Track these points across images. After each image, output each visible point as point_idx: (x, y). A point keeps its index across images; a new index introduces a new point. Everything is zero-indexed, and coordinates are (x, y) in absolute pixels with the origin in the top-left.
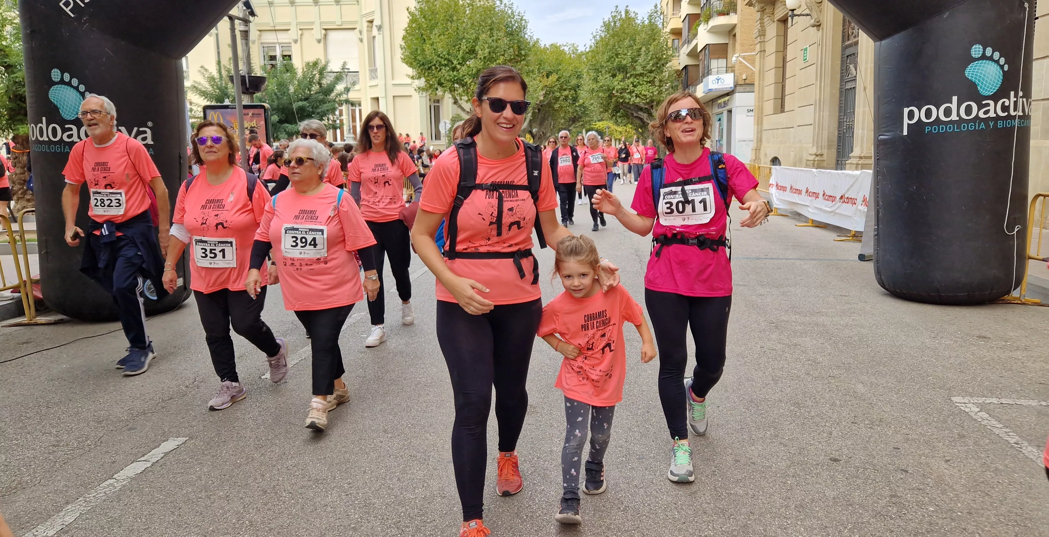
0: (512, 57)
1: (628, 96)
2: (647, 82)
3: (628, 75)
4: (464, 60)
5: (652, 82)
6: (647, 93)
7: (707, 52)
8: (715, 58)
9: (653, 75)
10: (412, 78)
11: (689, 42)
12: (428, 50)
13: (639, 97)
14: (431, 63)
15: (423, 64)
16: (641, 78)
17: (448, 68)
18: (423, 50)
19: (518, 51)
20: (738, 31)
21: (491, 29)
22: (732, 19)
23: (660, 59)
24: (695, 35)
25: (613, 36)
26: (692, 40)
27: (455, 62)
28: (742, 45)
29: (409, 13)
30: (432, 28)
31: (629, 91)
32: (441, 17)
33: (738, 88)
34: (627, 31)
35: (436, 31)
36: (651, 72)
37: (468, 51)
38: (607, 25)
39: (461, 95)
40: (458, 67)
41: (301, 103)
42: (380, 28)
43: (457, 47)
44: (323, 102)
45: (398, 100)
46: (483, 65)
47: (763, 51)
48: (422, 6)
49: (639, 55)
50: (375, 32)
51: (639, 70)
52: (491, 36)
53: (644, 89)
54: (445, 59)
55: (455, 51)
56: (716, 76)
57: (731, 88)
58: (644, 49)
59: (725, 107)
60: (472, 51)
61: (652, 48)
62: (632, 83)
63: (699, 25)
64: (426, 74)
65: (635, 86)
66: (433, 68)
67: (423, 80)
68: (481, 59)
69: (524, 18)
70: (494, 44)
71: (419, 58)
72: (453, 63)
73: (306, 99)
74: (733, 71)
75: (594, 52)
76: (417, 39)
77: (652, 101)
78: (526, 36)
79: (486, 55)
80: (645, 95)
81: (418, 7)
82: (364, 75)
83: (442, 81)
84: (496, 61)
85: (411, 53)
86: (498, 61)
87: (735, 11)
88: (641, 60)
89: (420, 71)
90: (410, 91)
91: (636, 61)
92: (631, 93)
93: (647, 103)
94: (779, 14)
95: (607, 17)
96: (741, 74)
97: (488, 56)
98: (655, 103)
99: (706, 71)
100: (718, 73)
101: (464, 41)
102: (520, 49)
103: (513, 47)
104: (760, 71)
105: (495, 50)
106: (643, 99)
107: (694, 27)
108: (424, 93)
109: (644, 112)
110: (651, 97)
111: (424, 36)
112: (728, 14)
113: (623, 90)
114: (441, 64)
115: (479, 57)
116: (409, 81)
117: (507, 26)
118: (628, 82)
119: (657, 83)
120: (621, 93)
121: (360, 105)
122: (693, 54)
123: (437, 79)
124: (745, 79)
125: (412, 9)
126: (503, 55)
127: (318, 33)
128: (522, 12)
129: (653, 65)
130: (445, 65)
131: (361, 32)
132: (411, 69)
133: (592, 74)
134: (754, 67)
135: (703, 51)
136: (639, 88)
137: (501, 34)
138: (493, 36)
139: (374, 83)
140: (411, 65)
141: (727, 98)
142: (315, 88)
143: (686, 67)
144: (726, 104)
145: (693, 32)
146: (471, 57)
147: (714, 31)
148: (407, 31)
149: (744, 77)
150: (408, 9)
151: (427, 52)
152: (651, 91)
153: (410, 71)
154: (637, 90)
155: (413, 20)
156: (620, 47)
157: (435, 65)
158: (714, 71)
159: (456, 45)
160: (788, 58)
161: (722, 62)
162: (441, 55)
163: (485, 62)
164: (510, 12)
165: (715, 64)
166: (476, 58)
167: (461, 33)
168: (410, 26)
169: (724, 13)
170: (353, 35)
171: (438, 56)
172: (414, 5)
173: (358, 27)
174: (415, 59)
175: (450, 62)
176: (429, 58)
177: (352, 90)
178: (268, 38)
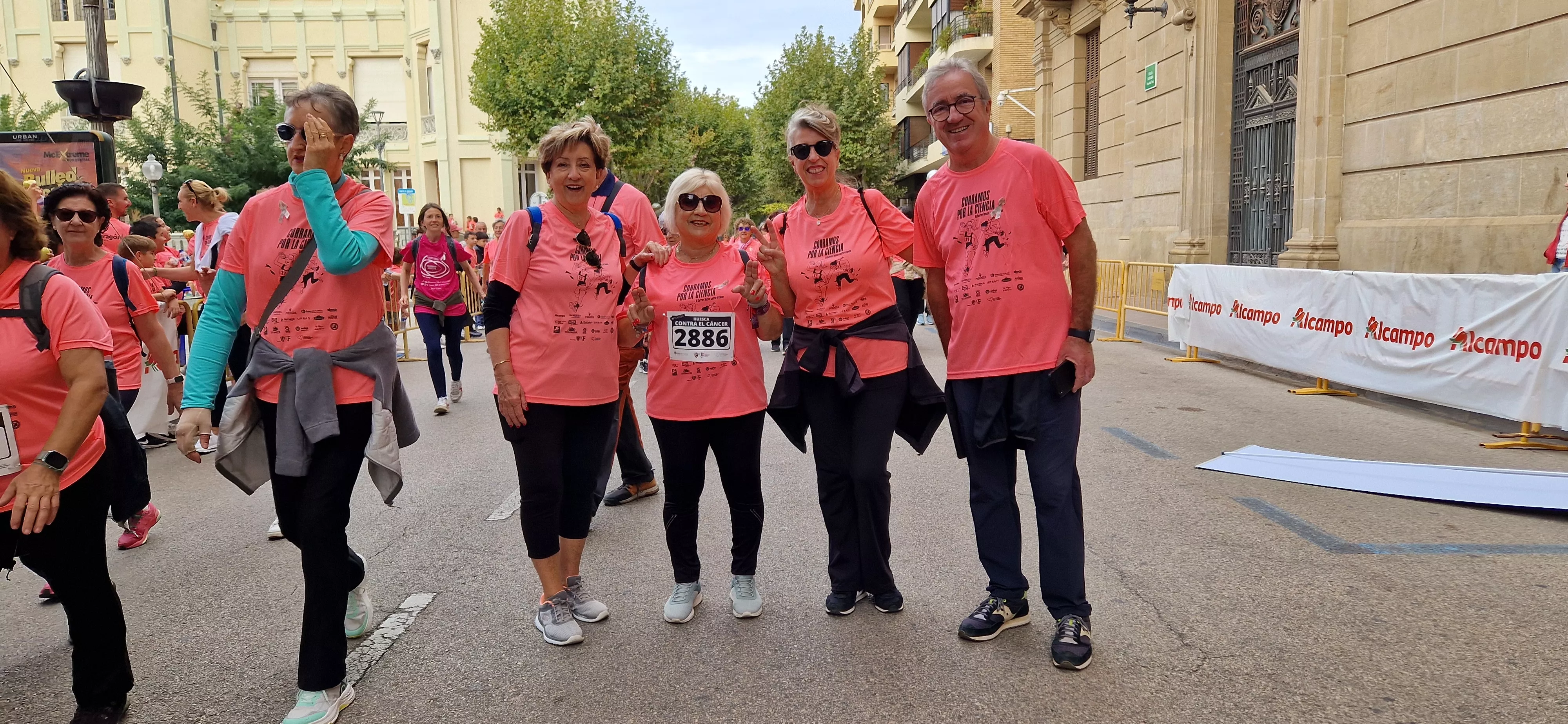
0: (648, 96)
2: (854, 140)
5: (861, 140)
6: (853, 156)
9: (862, 128)
10: (489, 129)
11: (910, 83)
12: (512, 83)
14: (517, 105)
15: (504, 106)
17: (545, 112)
18: (505, 85)
19: (658, 89)
20: (995, 61)
21: (615, 53)
22: (985, 42)
23: (868, 106)
25: (801, 70)
26: (916, 80)
29: (482, 27)
30: (518, 51)
32: (533, 32)
34: (820, 63)
35: (525, 54)
37: (577, 86)
42: (439, 54)
43: (560, 79)
45: (467, 165)
46: (602, 108)
47: (1048, 85)
48: (503, 17)
50: (430, 60)
52: (615, 62)
54: (541, 98)
55: (557, 86)
60: (583, 87)
63: (929, 56)
64: (510, 122)
66: (521, 111)
67: (506, 131)
68: (598, 98)
69: (666, 37)
70: (619, 75)
71: (499, 96)
72: (553, 105)
75: (772, 95)
76: (495, 67)
78: (669, 66)
79: (606, 92)
81: (497, 19)
82: (415, 126)
84: (622, 102)
85: (486, 89)
86: (625, 102)
87: (990, 29)
89: (500, 116)
90: (486, 151)
96: (1003, 125)
97: (611, 95)
101: (571, 69)
102: (658, 83)
103: (648, 81)
104: (1044, 117)
105: (620, 85)
107: (921, 58)
108: (508, 153)
111: (507, 64)
112: (978, 34)
114: (533, 106)
115: (595, 96)
116: (482, 133)
117: (639, 49)
121: (408, 173)
123: (528, 130)
124: (1009, 133)
125: (488, 22)
126: (634, 93)
127: (341, 63)
128: (662, 29)
130: (543, 110)
131: (408, 62)
132: (486, 115)
134: (1034, 111)
137: (631, 59)
138: (618, 63)
139: (429, 138)
140: (485, 107)
143: (906, 121)
145: (917, 69)
146: (583, 95)
148: (478, 54)
149: (1008, 130)
150: (480, 21)
151: (511, 88)
153: (485, 118)
155: (489, 38)
157: (523, 108)
159: (558, 76)
162: (534, 92)
163: (605, 104)
164: (643, 28)
166: (590, 95)
167: (566, 58)
168: (483, 47)
169: (973, 33)
170: (397, 67)
171: (530, 93)
172: (490, 16)
173: (404, 53)
174: (492, 99)
175: (548, 102)
176: (515, 96)
177: (389, 145)
178: (260, 70)
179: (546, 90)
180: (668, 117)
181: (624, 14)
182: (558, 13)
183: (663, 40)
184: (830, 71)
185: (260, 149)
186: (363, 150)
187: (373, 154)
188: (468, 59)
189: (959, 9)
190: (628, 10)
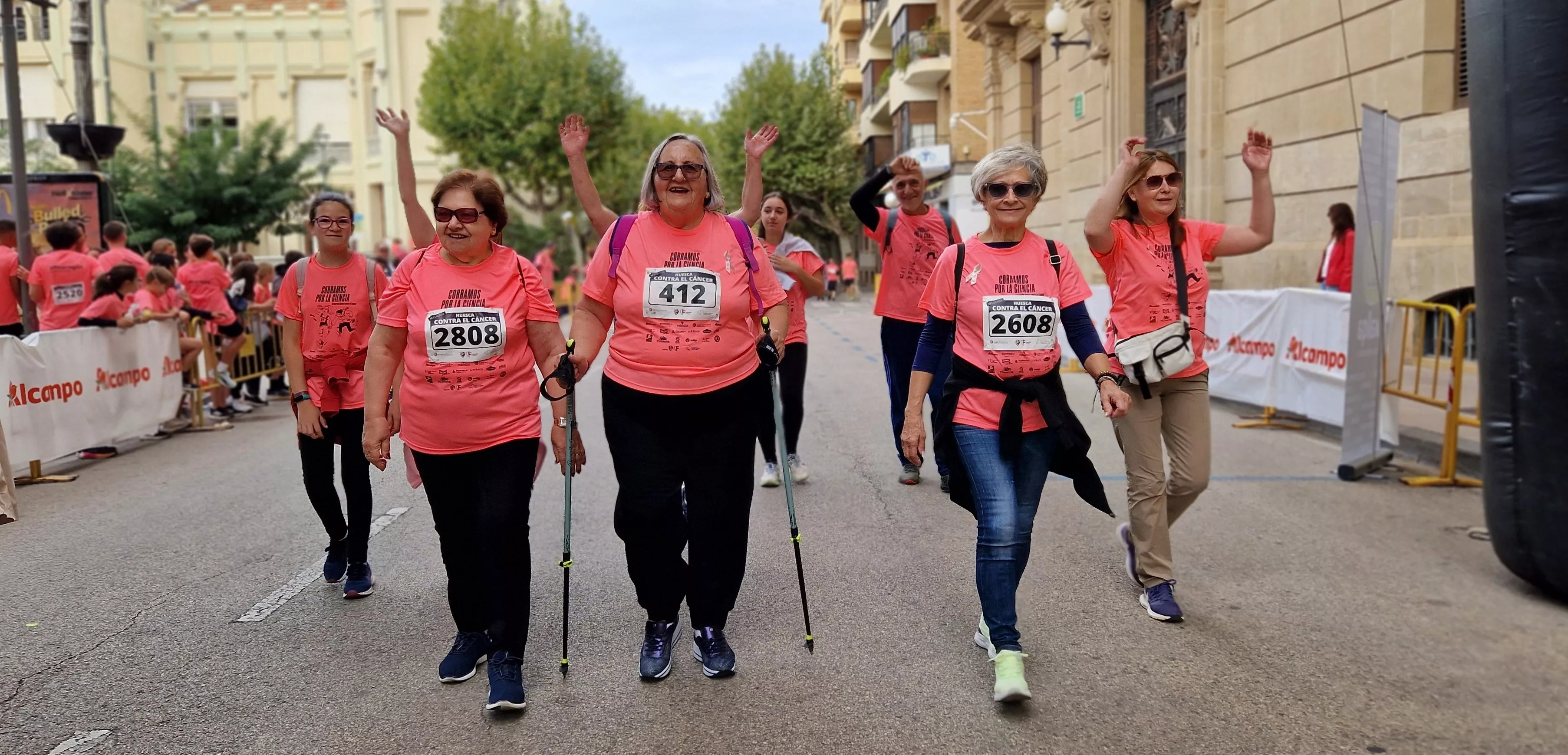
1: (784, 181)
2: (814, 160)
3: (785, 149)
4: (521, 124)
5: (821, 160)
6: (814, 176)
7: (905, 113)
8: (918, 123)
9: (822, 148)
10: (437, 152)
11: (874, 101)
12: (462, 106)
13: (803, 184)
14: (466, 128)
15: (453, 130)
16: (803, 154)
17: (495, 135)
18: (453, 108)
19: (610, 111)
20: (953, 82)
21: (565, 75)
22: (942, 63)
23: (830, 126)
24: (885, 90)
25: (760, 90)
26: (879, 98)
27: (507, 124)
28: (961, 102)
29: (431, 48)
30: (468, 73)
31: (786, 172)
32: (483, 54)
33: (958, 168)
34: (779, 83)
35: (475, 77)
36: (819, 144)
37: (527, 109)
38: (749, 75)
39: (517, 180)
40: (513, 132)
41: (235, 190)
42: (384, 74)
43: (510, 102)
44: (276, 188)
47: (998, 108)
48: (453, 38)
49: (800, 119)
50: (376, 80)
51: (800, 140)
52: (565, 84)
53: (809, 170)
54: (491, 121)
55: (507, 108)
56: (923, 150)
57: (946, 167)
58: (806, 110)
59: (935, 197)
60: (534, 110)
61: (819, 108)
62: (790, 161)
63: (890, 74)
64: (460, 145)
65: (795, 166)
66: (470, 134)
67: (455, 154)
69: (619, 60)
70: (570, 98)
71: (448, 119)
72: (503, 127)
73: (247, 183)
74: (947, 142)
75: (730, 116)
76: (443, 89)
77: (822, 189)
80: (811, 180)
81: (445, 40)
82: (358, 149)
83: (486, 155)
85: (436, 111)
87: (947, 51)
88: (804, 125)
89: (449, 141)
91: (795, 128)
92: (789, 176)
93: (814, 193)
94: (1025, 47)
95: (749, 61)
96: (960, 145)
98: (826, 193)
99: (905, 143)
100: (923, 144)
101: (520, 92)
102: (611, 104)
103: (599, 102)
104: (995, 139)
106: (808, 186)
107: (883, 77)
109: (810, 207)
110: (820, 182)
111: (456, 85)
112: (935, 55)
113: (778, 172)
114: (482, 129)
115: (544, 117)
116: (431, 157)
117: (590, 71)
118: (785, 159)
119: (829, 161)
120: (774, 176)
122: (883, 119)
124: (967, 154)
125: (436, 43)
127: (283, 83)
128: (615, 50)
129: (822, 135)
130: (491, 131)
131: (353, 82)
132: (435, 138)
133: (729, 149)
134: (985, 133)
135: (899, 114)
136: (802, 168)
137: (581, 81)
138: (568, 85)
139: (374, 160)
140: (433, 130)
141: (938, 184)
142: (264, 166)
143: (870, 140)
144: (937, 192)
145: (881, 85)
146: (533, 117)
147: (915, 81)
148: (427, 77)
149: (966, 150)
150: (429, 43)
151: (460, 110)
152: (820, 173)
153: (433, 141)
154: (798, 173)
155: (438, 60)
156: (770, 107)
157: (473, 130)
158: (918, 141)
160: (1044, 116)
161: (929, 130)
162: (483, 115)
164: (595, 49)
165: (917, 132)
166: (540, 118)
167: (516, 81)
168: (432, 69)
169: (931, 54)
170: (339, 88)
171: (479, 115)
172: (438, 36)
173: (350, 73)
174: (441, 121)
175: (499, 125)
176: (463, 118)
177: (334, 169)
178: (198, 91)
179: (496, 112)
180: (621, 139)
181: (575, 35)
182: (508, 36)
183: (615, 61)
184: (788, 91)
185: (205, 174)
186: (310, 175)
187: (317, 180)
188: (416, 81)
189: (917, 28)
190: (580, 30)
